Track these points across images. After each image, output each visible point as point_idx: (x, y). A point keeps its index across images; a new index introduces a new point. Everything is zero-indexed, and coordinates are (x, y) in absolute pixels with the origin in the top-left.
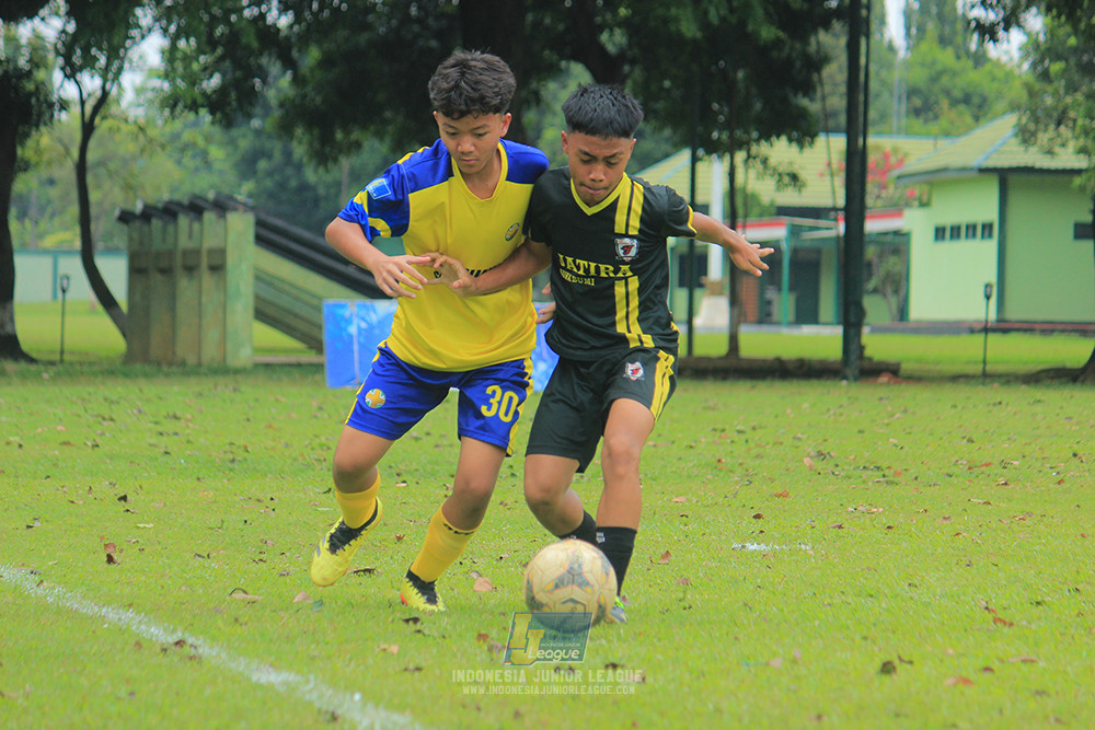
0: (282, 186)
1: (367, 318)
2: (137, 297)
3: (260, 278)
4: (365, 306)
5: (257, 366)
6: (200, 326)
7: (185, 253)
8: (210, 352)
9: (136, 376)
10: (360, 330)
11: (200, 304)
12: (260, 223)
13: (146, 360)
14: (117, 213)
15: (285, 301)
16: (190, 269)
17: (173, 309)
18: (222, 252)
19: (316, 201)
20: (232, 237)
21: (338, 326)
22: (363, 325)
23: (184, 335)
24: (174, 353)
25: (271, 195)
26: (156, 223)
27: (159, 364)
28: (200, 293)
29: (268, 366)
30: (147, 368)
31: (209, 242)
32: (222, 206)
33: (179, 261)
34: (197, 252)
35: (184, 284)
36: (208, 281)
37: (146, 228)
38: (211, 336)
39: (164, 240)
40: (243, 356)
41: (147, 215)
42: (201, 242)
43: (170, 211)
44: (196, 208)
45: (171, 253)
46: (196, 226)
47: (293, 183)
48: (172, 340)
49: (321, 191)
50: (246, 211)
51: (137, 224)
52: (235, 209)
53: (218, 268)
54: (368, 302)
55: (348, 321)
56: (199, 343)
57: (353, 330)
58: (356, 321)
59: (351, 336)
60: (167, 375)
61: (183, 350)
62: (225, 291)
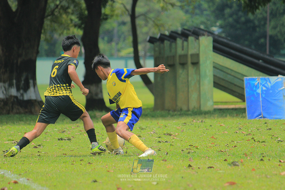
0: (237, 21)
1: (266, 85)
2: (159, 79)
3: (216, 67)
4: (265, 79)
5: (215, 110)
6: (188, 92)
7: (180, 56)
8: (193, 104)
9: (158, 116)
10: (262, 91)
11: (188, 80)
12: (215, 41)
13: (163, 109)
14: (148, 39)
15: (229, 78)
16: (183, 64)
17: (175, 84)
18: (197, 55)
19: (254, 28)
20: (202, 48)
21: (252, 89)
22: (264, 88)
23: (181, 96)
24: (176, 105)
25: (232, 26)
26: (167, 43)
27: (169, 111)
28: (188, 75)
29: (220, 110)
30: (163, 113)
31: (191, 51)
32: (197, 33)
33: (177, 60)
34: (186, 56)
35: (180, 71)
36: (191, 70)
37: (162, 45)
38: (194, 96)
39: (171, 51)
40: (209, 106)
41: (162, 38)
42: (188, 51)
43: (173, 36)
44: (185, 35)
45: (174, 57)
46: (185, 43)
47: (243, 19)
48: (175, 99)
49: (256, 23)
50: (208, 36)
51: (158, 43)
52: (204, 35)
53: (196, 63)
54: (267, 77)
55: (257, 87)
56: (188, 100)
57: (259, 91)
58: (261, 87)
59: (258, 94)
60: (172, 116)
61: (180, 104)
62: (199, 74)
